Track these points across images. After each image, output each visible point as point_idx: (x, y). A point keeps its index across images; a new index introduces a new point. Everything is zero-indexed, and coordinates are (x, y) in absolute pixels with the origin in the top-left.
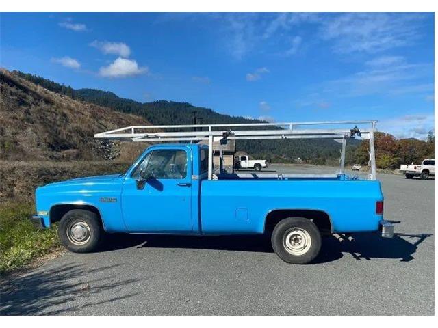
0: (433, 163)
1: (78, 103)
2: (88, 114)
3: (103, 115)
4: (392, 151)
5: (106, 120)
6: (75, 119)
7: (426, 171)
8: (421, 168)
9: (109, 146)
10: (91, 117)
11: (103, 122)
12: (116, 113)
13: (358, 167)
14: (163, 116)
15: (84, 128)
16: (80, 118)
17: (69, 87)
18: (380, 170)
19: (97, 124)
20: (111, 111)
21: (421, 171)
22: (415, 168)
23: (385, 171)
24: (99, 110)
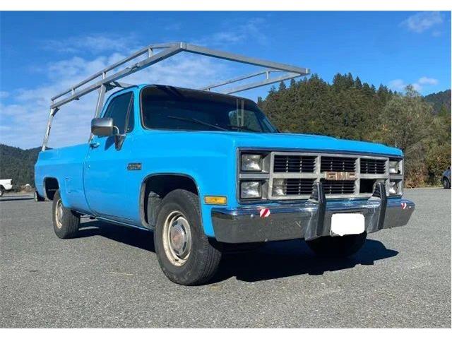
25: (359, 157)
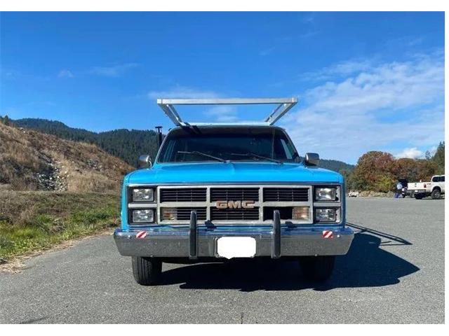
0: (443, 179)
1: (14, 129)
2: (26, 142)
3: (45, 143)
4: (392, 172)
5: (49, 149)
6: (8, 148)
7: (437, 189)
8: (430, 186)
9: (53, 179)
10: (29, 145)
11: (46, 151)
12: (64, 140)
13: (356, 193)
14: (123, 147)
15: (19, 158)
16: (14, 147)
17: (7, 117)
18: (382, 194)
19: (37, 152)
20: (57, 139)
21: (431, 189)
22: (425, 186)
23: (388, 194)
24: (41, 138)
25: (261, 187)
